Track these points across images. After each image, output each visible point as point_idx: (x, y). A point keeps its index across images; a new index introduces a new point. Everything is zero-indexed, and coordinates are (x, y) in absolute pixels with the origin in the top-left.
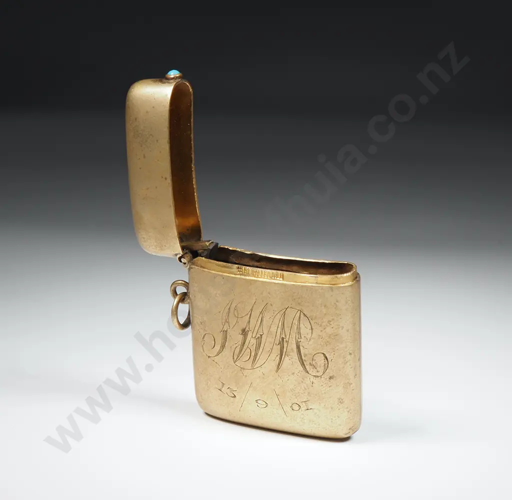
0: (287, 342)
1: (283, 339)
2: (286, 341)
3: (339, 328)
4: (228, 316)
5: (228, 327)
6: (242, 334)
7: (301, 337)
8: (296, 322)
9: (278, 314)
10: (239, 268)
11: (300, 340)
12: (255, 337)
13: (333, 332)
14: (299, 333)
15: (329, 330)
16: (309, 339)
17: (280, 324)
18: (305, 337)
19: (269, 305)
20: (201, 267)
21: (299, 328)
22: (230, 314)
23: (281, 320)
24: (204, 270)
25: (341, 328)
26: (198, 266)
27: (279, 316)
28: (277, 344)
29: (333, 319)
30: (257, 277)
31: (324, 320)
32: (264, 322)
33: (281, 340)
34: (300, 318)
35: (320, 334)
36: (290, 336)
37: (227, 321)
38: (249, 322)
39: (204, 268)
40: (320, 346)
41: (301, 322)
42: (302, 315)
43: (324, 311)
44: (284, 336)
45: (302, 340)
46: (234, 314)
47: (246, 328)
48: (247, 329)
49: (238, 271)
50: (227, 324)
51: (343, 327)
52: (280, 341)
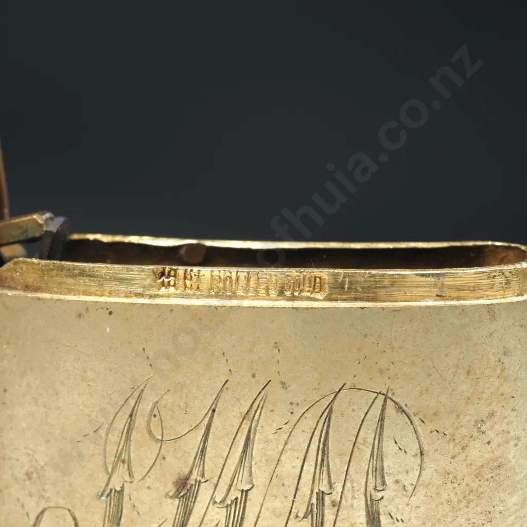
0: (336, 505)
1: (321, 496)
2: (334, 504)
3: (507, 442)
4: (128, 438)
5: (127, 478)
6: (176, 496)
7: (384, 483)
8: (368, 434)
9: (308, 415)
10: (163, 274)
11: (380, 495)
12: (223, 501)
13: (487, 456)
14: (379, 472)
15: (478, 452)
16: (410, 489)
17: (314, 446)
18: (397, 482)
19: (274, 388)
20: (27, 288)
21: (377, 455)
22: (134, 435)
23: (317, 433)
24: (40, 295)
25: (512, 443)
26: (15, 289)
27: (308, 423)
28: (301, 515)
29: (492, 415)
30: (230, 298)
31: (464, 420)
32: (257, 448)
33: (314, 501)
34: (382, 420)
35: (450, 468)
36: (348, 485)
37: (123, 459)
38: (203, 451)
39: (37, 289)
40: (447, 507)
41: (386, 432)
42: (391, 410)
43: (465, 387)
44: (325, 488)
45: (387, 494)
46: (150, 432)
47: (191, 472)
48: (195, 476)
49: (163, 284)
50: (122, 469)
51: (518, 438)
52: (310, 504)
